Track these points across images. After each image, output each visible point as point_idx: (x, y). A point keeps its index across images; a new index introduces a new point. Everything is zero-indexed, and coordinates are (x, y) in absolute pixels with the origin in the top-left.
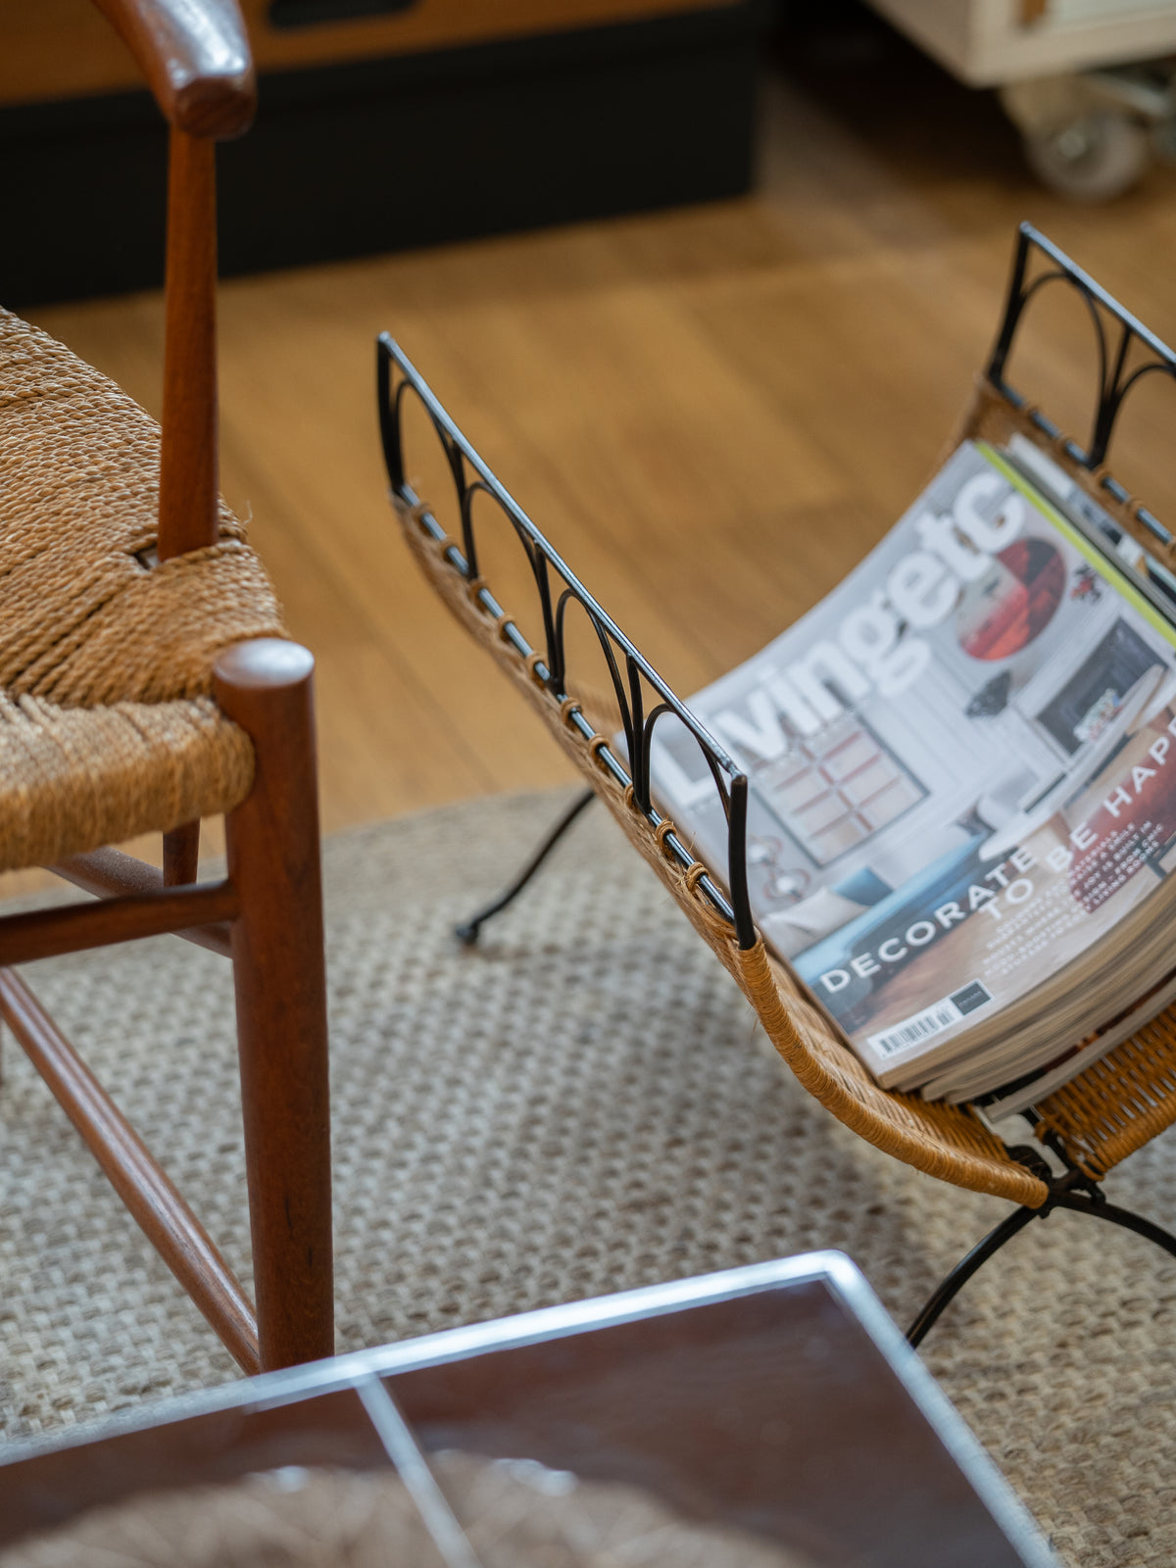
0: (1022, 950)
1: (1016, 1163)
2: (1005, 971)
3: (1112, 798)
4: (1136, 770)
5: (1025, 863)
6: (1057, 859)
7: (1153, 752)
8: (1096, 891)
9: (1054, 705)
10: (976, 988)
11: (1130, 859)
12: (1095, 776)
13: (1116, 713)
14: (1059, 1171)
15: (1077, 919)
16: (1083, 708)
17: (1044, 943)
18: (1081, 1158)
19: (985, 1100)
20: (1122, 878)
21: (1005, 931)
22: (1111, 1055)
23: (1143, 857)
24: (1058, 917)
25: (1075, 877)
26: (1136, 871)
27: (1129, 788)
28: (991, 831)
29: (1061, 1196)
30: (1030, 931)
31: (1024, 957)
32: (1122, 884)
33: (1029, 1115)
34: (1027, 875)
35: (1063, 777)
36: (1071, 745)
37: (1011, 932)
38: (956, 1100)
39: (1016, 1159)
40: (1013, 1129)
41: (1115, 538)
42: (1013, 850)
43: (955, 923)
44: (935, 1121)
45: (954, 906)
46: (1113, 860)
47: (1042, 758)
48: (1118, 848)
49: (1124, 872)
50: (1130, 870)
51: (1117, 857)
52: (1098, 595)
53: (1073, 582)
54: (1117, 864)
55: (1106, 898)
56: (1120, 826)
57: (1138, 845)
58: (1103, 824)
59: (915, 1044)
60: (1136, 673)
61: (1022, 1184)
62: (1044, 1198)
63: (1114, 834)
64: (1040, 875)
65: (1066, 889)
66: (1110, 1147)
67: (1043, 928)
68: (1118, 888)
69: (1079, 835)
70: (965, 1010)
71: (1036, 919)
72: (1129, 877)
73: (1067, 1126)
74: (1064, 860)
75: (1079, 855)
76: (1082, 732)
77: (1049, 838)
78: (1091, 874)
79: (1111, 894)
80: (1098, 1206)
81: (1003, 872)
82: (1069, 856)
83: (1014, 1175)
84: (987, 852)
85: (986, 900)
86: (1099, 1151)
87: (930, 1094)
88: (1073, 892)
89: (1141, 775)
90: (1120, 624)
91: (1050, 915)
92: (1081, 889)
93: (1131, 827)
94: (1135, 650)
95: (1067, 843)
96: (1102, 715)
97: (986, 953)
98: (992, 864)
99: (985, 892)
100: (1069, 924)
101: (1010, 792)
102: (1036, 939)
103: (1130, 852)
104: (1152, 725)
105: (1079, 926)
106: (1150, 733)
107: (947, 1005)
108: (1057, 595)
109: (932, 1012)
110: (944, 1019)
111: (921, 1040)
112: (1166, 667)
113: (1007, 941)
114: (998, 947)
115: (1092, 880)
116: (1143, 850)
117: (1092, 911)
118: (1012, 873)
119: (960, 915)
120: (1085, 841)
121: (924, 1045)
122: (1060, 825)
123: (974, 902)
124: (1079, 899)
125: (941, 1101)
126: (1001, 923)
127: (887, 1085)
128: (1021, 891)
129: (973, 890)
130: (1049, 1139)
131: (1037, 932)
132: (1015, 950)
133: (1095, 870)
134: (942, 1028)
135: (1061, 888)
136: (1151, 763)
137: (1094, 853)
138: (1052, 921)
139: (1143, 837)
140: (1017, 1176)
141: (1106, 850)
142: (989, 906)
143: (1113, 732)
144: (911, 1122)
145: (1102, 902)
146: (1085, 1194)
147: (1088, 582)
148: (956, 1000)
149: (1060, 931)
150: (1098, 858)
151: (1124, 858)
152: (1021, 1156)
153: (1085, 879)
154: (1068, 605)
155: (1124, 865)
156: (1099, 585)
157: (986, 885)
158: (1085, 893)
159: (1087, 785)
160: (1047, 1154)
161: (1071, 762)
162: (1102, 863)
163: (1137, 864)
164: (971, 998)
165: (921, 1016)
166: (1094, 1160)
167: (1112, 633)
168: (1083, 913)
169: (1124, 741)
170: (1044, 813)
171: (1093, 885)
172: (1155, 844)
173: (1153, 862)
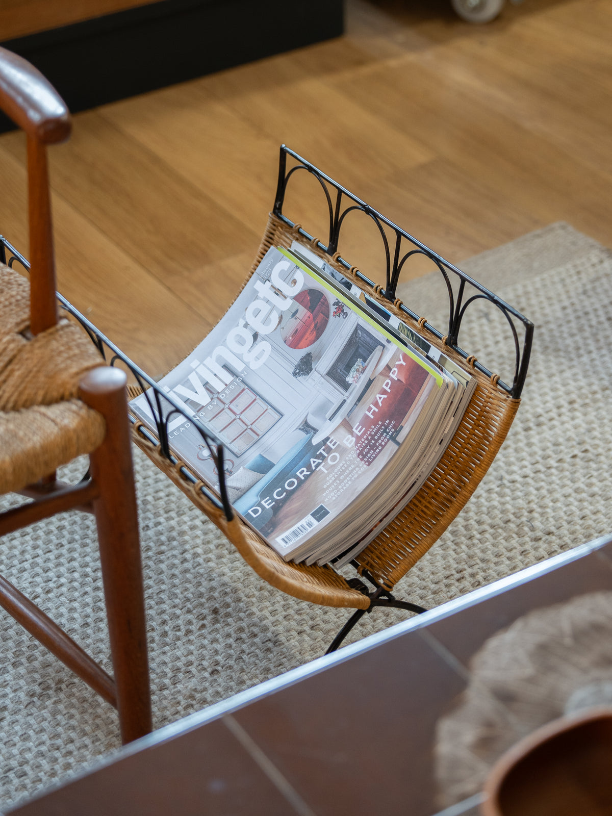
0: (340, 487)
1: (354, 590)
2: (334, 498)
3: (368, 410)
4: (378, 396)
5: (334, 445)
6: (348, 441)
7: (384, 386)
8: (369, 455)
9: (334, 367)
10: (322, 508)
11: (382, 438)
12: (359, 399)
13: (364, 370)
14: (372, 589)
15: (363, 469)
16: (348, 367)
17: (350, 483)
18: (381, 581)
19: (334, 561)
20: (380, 448)
21: (330, 479)
22: (385, 529)
23: (388, 437)
24: (354, 469)
25: (358, 449)
26: (386, 443)
27: (376, 404)
28: (316, 431)
29: (376, 601)
30: (342, 477)
31: (342, 491)
32: (381, 450)
33: (353, 563)
34: (336, 450)
35: (344, 401)
36: (346, 386)
37: (333, 479)
38: (321, 563)
39: (354, 588)
40: (347, 571)
41: (349, 286)
42: (327, 439)
43: (307, 477)
44: (313, 575)
45: (305, 469)
46: (374, 439)
47: (332, 393)
48: (376, 433)
49: (380, 445)
50: (383, 443)
51: (376, 437)
52: (346, 314)
53: (333, 309)
54: (376, 441)
55: (375, 458)
56: (375, 422)
57: (385, 431)
58: (366, 422)
59: (298, 538)
60: (371, 350)
61: (358, 600)
62: (369, 604)
63: (373, 427)
64: (342, 450)
65: (355, 455)
66: (393, 574)
67: (347, 475)
68: (379, 452)
69: (356, 429)
70: (318, 520)
71: (344, 471)
72: (383, 447)
73: (372, 566)
74: (352, 441)
75: (358, 438)
76: (349, 379)
77: (343, 431)
78: (365, 447)
79: (376, 456)
80: (392, 602)
81: (324, 450)
82: (354, 439)
83: (355, 595)
84: (316, 441)
85: (319, 464)
86: (389, 577)
87: (309, 563)
88: (358, 456)
89: (380, 398)
90: (358, 327)
91: (350, 469)
92: (362, 455)
93: (380, 423)
94: (368, 339)
95: (352, 433)
96: (358, 371)
97: (325, 490)
98: (319, 446)
99: (318, 461)
100: (359, 472)
101: (320, 410)
102: (346, 481)
103: (382, 435)
104: (381, 374)
105: (364, 473)
106: (381, 377)
107: (309, 518)
108: (328, 317)
109: (303, 522)
110: (310, 525)
111: (301, 536)
112: (384, 346)
113: (332, 484)
114: (328, 487)
115: (366, 450)
116: (388, 433)
117: (369, 465)
118: (329, 450)
119: (308, 473)
120: (359, 431)
121: (303, 538)
122: (347, 424)
123: (313, 466)
124: (362, 460)
125: (315, 564)
126: (328, 475)
127: (288, 560)
128: (334, 459)
129: (312, 460)
130: (364, 573)
131: (345, 478)
132: (336, 488)
133: (367, 445)
134: (310, 529)
135: (353, 455)
136: (384, 392)
137: (365, 437)
138: (351, 472)
139: (386, 427)
140: (356, 596)
141: (370, 435)
142: (321, 467)
143: (364, 378)
144: (305, 579)
145: (373, 460)
146: (386, 598)
147: (340, 308)
148: (313, 515)
149: (356, 476)
150: (367, 439)
151: (379, 438)
152: (354, 584)
153: (363, 450)
154: (332, 319)
155: (380, 441)
156: (346, 310)
157: (317, 457)
158: (364, 456)
159: (356, 404)
160: (364, 580)
161: (347, 394)
162: (369, 441)
163: (386, 440)
164: (320, 514)
165: (299, 525)
166: (388, 582)
167: (356, 330)
168: (365, 466)
169: (370, 383)
170: (338, 420)
171: (367, 452)
172: (393, 430)
173: (393, 439)
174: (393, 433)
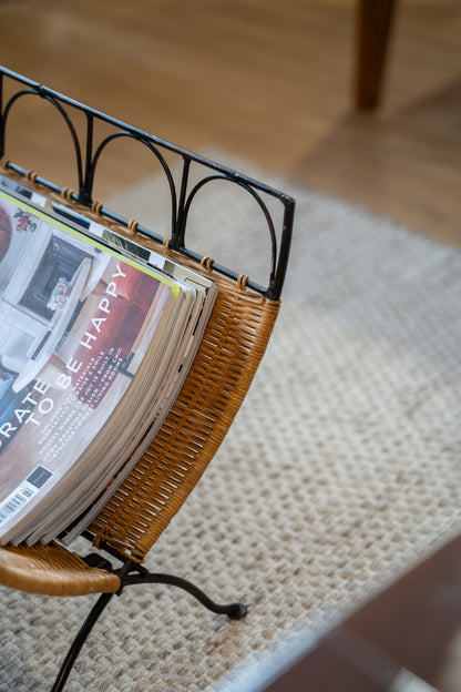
0: (61, 440)
1: (96, 569)
2: (55, 455)
3: (83, 339)
4: (94, 320)
5: (43, 389)
6: (63, 382)
7: (100, 307)
8: (93, 395)
9: (28, 293)
10: (40, 470)
11: (108, 372)
12: (69, 328)
13: (70, 290)
14: (117, 564)
15: (87, 414)
16: (48, 291)
17: (73, 433)
18: (128, 552)
19: (61, 536)
20: (107, 384)
21: (46, 431)
22: (122, 486)
23: (116, 369)
24: (76, 415)
25: (77, 389)
26: (114, 377)
27: (93, 331)
28: (16, 375)
29: (126, 579)
30: (61, 428)
31: (64, 444)
32: (108, 387)
33: (85, 534)
34: (47, 395)
35: (49, 333)
36: (48, 314)
37: (50, 431)
38: (46, 541)
39: (94, 566)
40: (81, 546)
41: (28, 195)
42: (33, 382)
43: (13, 434)
44: (40, 557)
45: (9, 424)
46: (97, 375)
47: (33, 327)
48: (98, 367)
49: (107, 380)
50: (110, 378)
51: (99, 372)
52: (35, 225)
53: (15, 222)
54: (101, 376)
55: (102, 398)
56: (94, 353)
57: (110, 362)
58: (82, 354)
59: (15, 513)
60: (75, 265)
61: (106, 581)
62: (119, 585)
63: (93, 360)
64: (55, 394)
65: (74, 398)
66: (143, 542)
67: (68, 425)
68: (106, 390)
69: (71, 365)
70: (38, 485)
71: (62, 420)
72: (111, 382)
73: (110, 535)
74: (67, 381)
75: (75, 377)
76: (51, 305)
77: (52, 371)
78: (86, 386)
79: (103, 395)
80: (146, 577)
81: (31, 397)
82: (70, 378)
83: (98, 576)
84: (18, 387)
85: (27, 415)
86: (139, 546)
87: (31, 543)
88: (79, 398)
89: (97, 323)
90: (54, 239)
91: (70, 416)
92: (84, 396)
93: (102, 353)
94: (70, 252)
95: (66, 371)
96: (61, 293)
97: (41, 447)
98: (23, 393)
99: (25, 412)
100: (84, 418)
101: (19, 348)
102: (67, 432)
103: (106, 367)
104: (93, 292)
105: (90, 418)
106: (95, 297)
107: (26, 485)
108: (8, 232)
109: (18, 491)
110: (27, 493)
111: (18, 510)
112: (92, 258)
113: (50, 437)
114: (44, 444)
115: (89, 390)
116: (114, 365)
117: (95, 407)
118: (38, 397)
119: (15, 429)
120: (76, 368)
121: (20, 513)
122: (57, 361)
123: (20, 418)
124: (84, 402)
125: (38, 544)
126: (42, 427)
127: (4, 543)
128: (47, 406)
129: (16, 412)
130: (102, 546)
131: (66, 428)
132: (56, 441)
133: (88, 383)
134: (29, 500)
135: (71, 398)
136: (102, 314)
137: (84, 373)
138: (72, 420)
139: (112, 358)
140: (102, 577)
141: (91, 369)
142: (30, 418)
143: (71, 302)
145: (100, 401)
146: (136, 573)
147: (25, 220)
148: (30, 480)
149: (80, 423)
150: (87, 375)
151: (104, 372)
152: (93, 562)
153: (84, 390)
154: (16, 235)
155: (105, 376)
156: (33, 221)
157: (24, 407)
158: (87, 398)
159: (65, 335)
160: (104, 554)
161: (51, 324)
162: (91, 378)
163: (113, 374)
164: (39, 477)
165: (13, 495)
166: (137, 552)
167: (51, 243)
168: (90, 409)
169: (80, 306)
170: (44, 357)
171: (91, 391)
172: (121, 360)
173: (123, 370)
174: (122, 363)
